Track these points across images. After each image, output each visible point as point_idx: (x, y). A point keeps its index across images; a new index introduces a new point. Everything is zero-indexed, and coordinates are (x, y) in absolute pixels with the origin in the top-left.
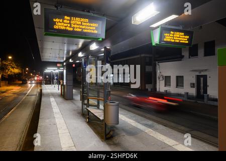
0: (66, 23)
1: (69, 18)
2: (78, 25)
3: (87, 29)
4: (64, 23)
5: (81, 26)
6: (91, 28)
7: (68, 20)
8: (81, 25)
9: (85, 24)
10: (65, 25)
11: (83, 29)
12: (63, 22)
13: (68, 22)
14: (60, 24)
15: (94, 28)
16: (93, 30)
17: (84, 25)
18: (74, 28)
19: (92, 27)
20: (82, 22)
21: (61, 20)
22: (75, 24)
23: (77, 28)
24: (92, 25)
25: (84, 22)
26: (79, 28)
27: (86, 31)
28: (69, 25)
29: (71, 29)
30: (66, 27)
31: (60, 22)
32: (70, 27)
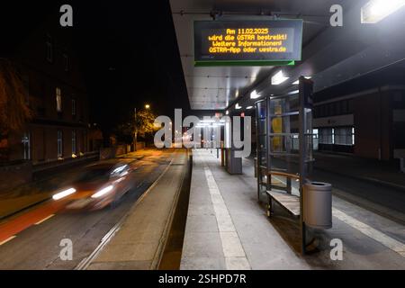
0: (229, 41)
1: (233, 32)
2: (249, 41)
3: (266, 47)
4: (226, 41)
5: (255, 44)
6: (274, 44)
7: (231, 35)
8: (256, 40)
9: (262, 38)
10: (228, 44)
11: (258, 47)
12: (224, 40)
13: (233, 38)
14: (218, 44)
15: (280, 43)
16: (278, 47)
17: (260, 41)
18: (242, 48)
19: (276, 41)
20: (256, 35)
21: (221, 38)
22: (244, 41)
23: (247, 47)
24: (274, 37)
25: (261, 35)
26: (252, 47)
27: (264, 50)
28: (234, 44)
29: (238, 50)
30: (228, 47)
31: (219, 41)
32: (236, 46)
